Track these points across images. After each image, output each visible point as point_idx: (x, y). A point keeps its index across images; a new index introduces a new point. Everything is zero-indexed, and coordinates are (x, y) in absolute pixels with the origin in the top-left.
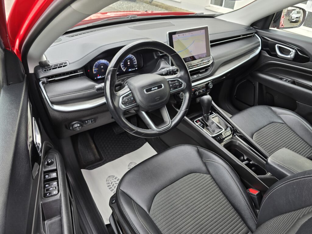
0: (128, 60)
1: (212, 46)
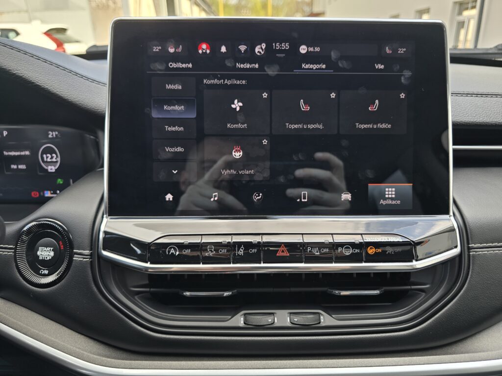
1: (464, 161)
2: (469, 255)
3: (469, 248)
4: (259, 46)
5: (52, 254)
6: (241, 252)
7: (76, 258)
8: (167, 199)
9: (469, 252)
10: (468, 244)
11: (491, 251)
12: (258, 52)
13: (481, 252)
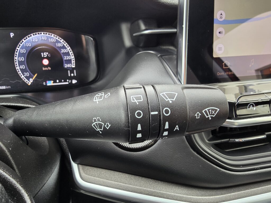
0: (45, 51)
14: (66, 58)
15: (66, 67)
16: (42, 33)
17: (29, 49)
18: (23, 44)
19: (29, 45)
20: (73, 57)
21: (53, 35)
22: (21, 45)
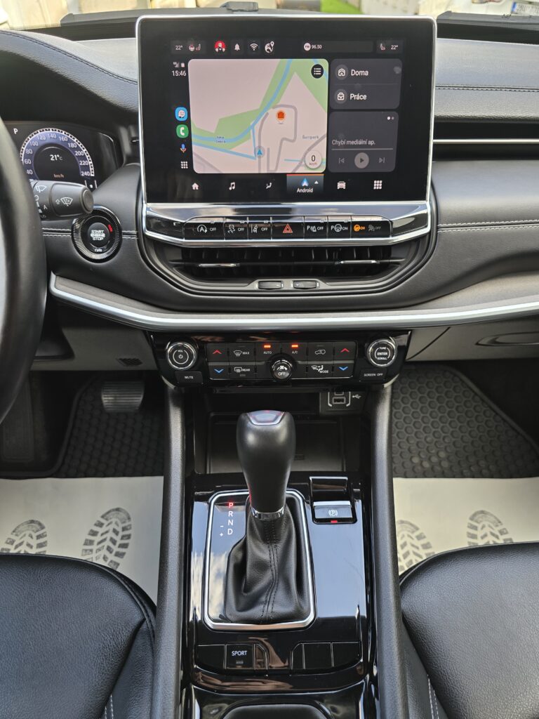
0: (54, 152)
2: (437, 234)
3: (438, 228)
4: (268, 44)
5: (104, 235)
6: (255, 230)
7: (124, 237)
8: (194, 188)
9: (437, 231)
10: (437, 224)
11: (455, 230)
12: (268, 50)
13: (446, 230)
14: (82, 163)
15: (83, 175)
16: (51, 129)
17: (36, 149)
18: (29, 143)
19: (36, 144)
20: (91, 162)
21: (64, 132)
22: (27, 144)
